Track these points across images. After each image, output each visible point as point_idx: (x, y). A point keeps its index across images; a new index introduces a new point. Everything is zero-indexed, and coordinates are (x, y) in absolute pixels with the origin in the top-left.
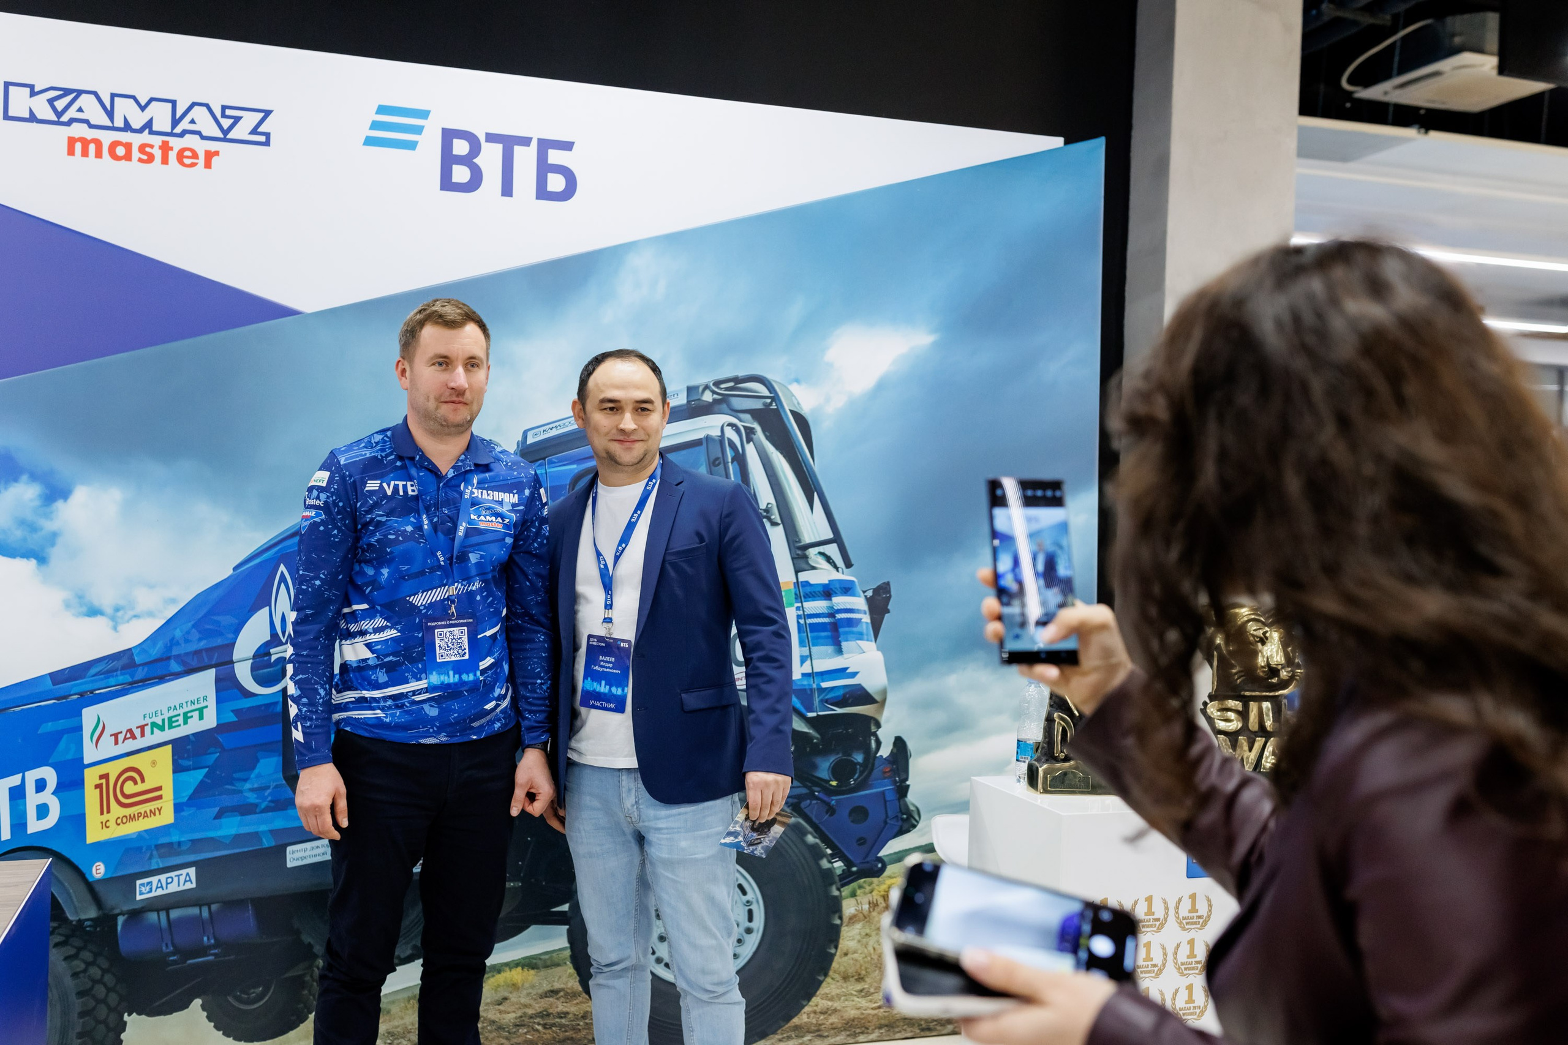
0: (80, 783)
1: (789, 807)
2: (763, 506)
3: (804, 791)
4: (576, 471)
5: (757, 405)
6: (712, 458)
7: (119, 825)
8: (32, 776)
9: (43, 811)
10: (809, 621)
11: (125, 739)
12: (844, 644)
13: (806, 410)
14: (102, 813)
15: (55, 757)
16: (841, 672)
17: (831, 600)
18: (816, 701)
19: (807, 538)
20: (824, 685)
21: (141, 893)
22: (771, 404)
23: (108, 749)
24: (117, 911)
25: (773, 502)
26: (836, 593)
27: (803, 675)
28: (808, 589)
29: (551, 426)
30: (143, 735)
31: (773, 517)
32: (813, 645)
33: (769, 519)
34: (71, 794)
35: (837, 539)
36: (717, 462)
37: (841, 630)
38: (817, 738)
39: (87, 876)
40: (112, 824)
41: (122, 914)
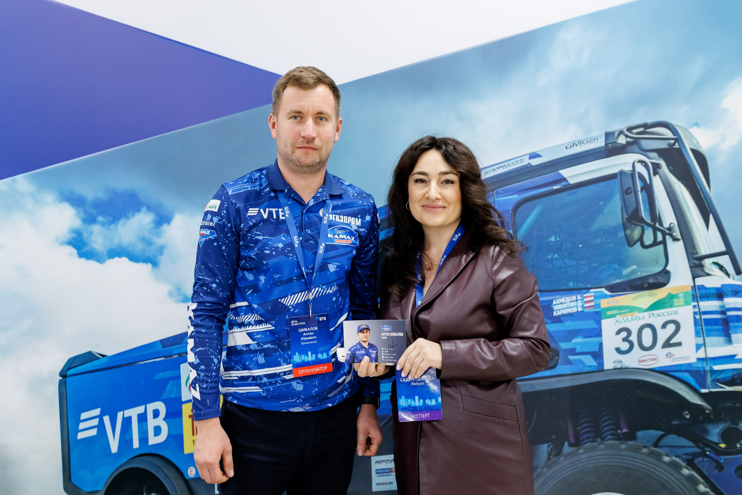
0: (179, 414)
1: (684, 462)
2: (666, 225)
3: (697, 450)
4: (517, 200)
5: (663, 145)
6: (625, 188)
8: (151, 407)
9: (158, 431)
10: (704, 317)
12: (734, 336)
13: (704, 148)
14: (193, 434)
15: (164, 396)
16: (731, 358)
17: (722, 300)
18: (709, 380)
19: (703, 250)
20: (716, 368)
22: (674, 144)
25: (675, 222)
26: (727, 295)
27: (698, 359)
28: (703, 292)
29: (498, 166)
31: (674, 234)
32: (708, 336)
33: (671, 236)
34: (174, 420)
35: (729, 251)
36: (629, 191)
37: (731, 325)
38: (709, 410)
39: (185, 475)
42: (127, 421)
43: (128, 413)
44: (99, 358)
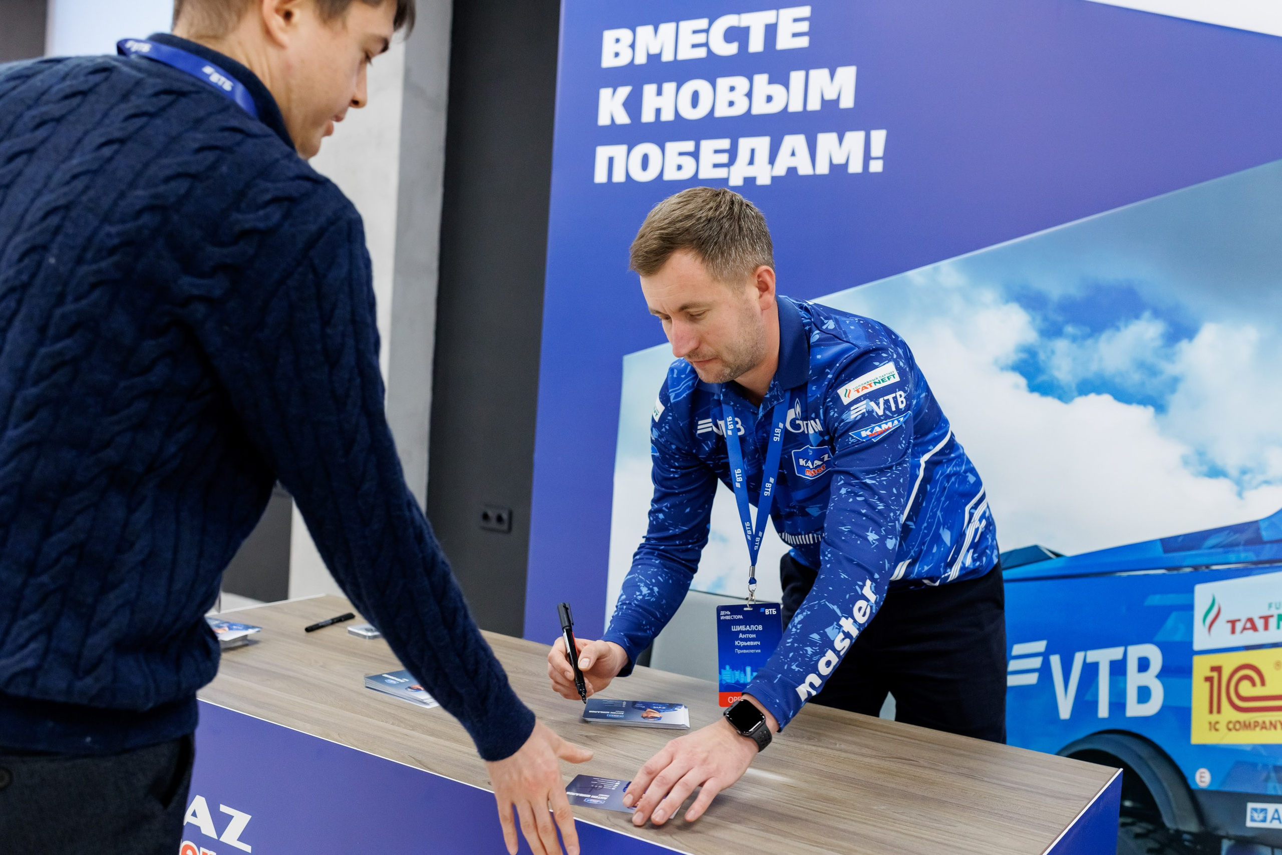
0: (1186, 671)
7: (1230, 730)
8: (1136, 652)
9: (1144, 694)
11: (1244, 629)
14: (1211, 712)
15: (1159, 637)
21: (1253, 820)
23: (1221, 636)
24: (1221, 833)
30: (1266, 627)
34: (1175, 681)
39: (1190, 781)
40: (1222, 726)
41: (1228, 837)
42: (1091, 670)
43: (1093, 656)
44: (1050, 558)
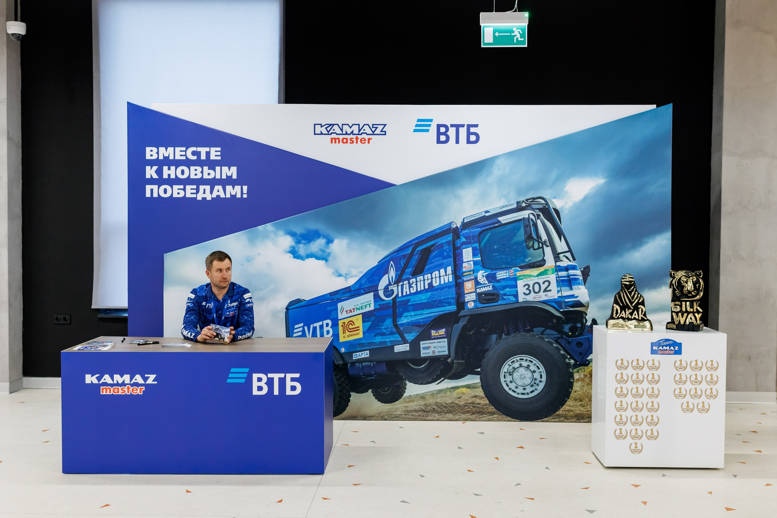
0: (338, 325)
1: (554, 341)
2: (543, 240)
3: (559, 336)
4: (480, 230)
5: (541, 206)
6: (525, 225)
7: (348, 337)
8: (325, 322)
9: (328, 332)
10: (560, 279)
11: (349, 312)
12: (573, 287)
13: (558, 207)
14: (343, 334)
15: (331, 317)
16: (572, 296)
17: (568, 271)
18: (563, 306)
19: (559, 251)
20: (566, 300)
21: (354, 357)
22: (546, 206)
23: (345, 315)
24: (348, 362)
25: (547, 239)
26: (570, 269)
27: (558, 297)
28: (560, 268)
29: (472, 216)
30: (354, 311)
31: (547, 244)
32: (562, 287)
33: (546, 245)
34: (335, 328)
35: (570, 251)
36: (527, 226)
37: (572, 282)
38: (564, 318)
39: (340, 352)
40: (346, 337)
41: (349, 363)
42: (315, 328)
43: (315, 325)
44: (303, 301)
